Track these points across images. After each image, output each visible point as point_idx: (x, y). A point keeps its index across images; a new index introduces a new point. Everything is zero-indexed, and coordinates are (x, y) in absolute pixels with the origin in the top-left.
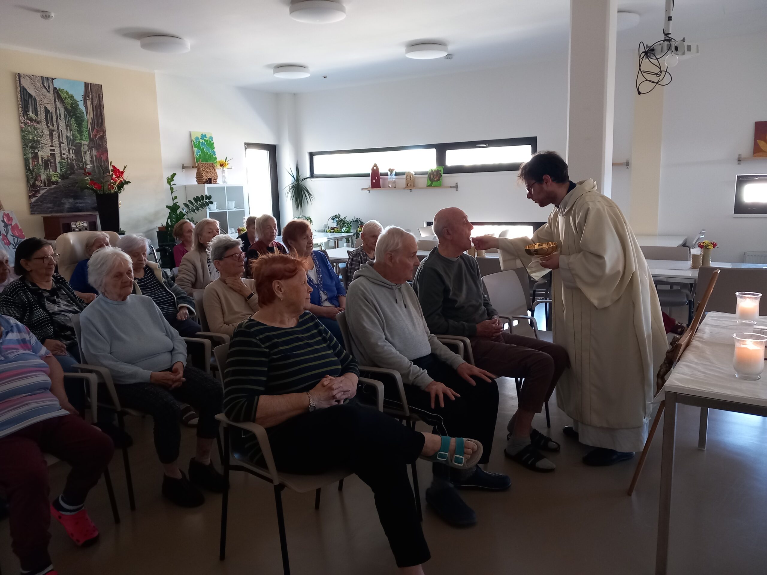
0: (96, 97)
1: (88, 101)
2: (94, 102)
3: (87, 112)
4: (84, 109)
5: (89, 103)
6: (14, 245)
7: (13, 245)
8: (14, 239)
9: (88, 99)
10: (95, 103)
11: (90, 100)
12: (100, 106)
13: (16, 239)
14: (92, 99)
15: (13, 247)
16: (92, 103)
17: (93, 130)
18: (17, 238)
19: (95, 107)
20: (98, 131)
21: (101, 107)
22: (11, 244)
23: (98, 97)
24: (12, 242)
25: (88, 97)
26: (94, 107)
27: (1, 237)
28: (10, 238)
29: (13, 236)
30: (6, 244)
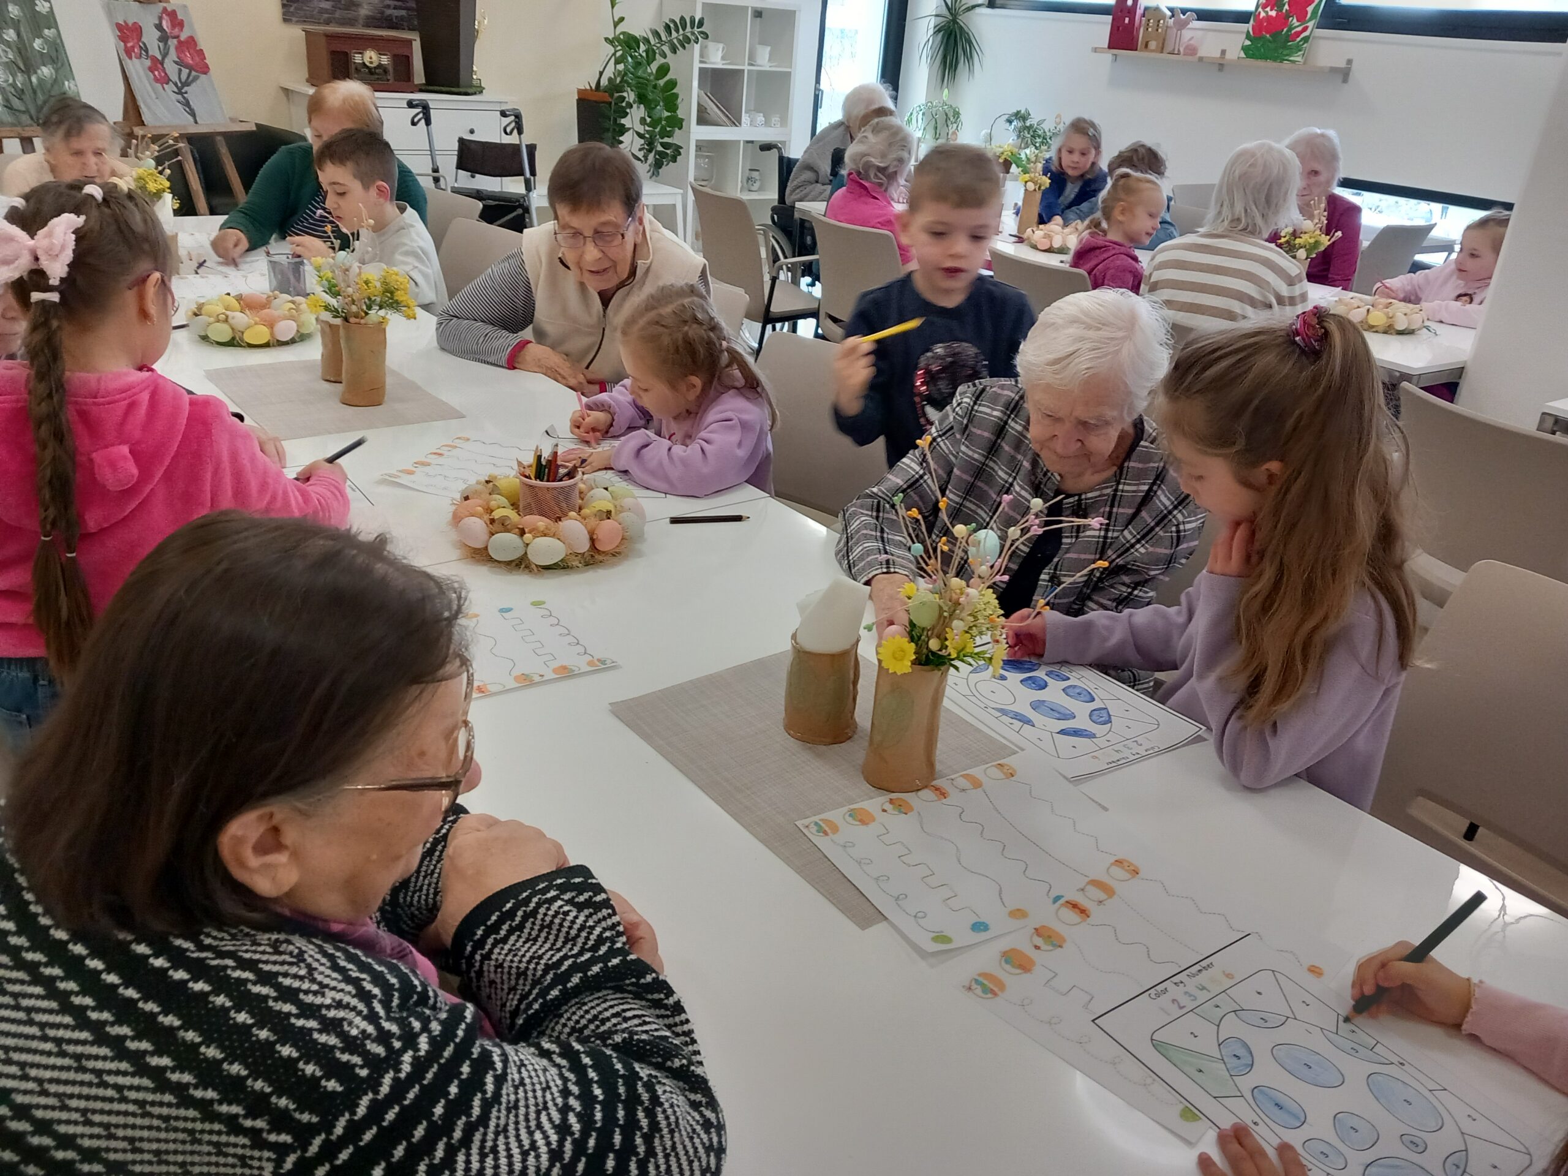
6: (179, 84)
7: (176, 84)
8: (180, 70)
13: (185, 72)
15: (176, 90)
18: (188, 71)
22: (171, 82)
24: (174, 77)
27: (148, 63)
28: (171, 68)
29: (180, 63)
30: (157, 80)
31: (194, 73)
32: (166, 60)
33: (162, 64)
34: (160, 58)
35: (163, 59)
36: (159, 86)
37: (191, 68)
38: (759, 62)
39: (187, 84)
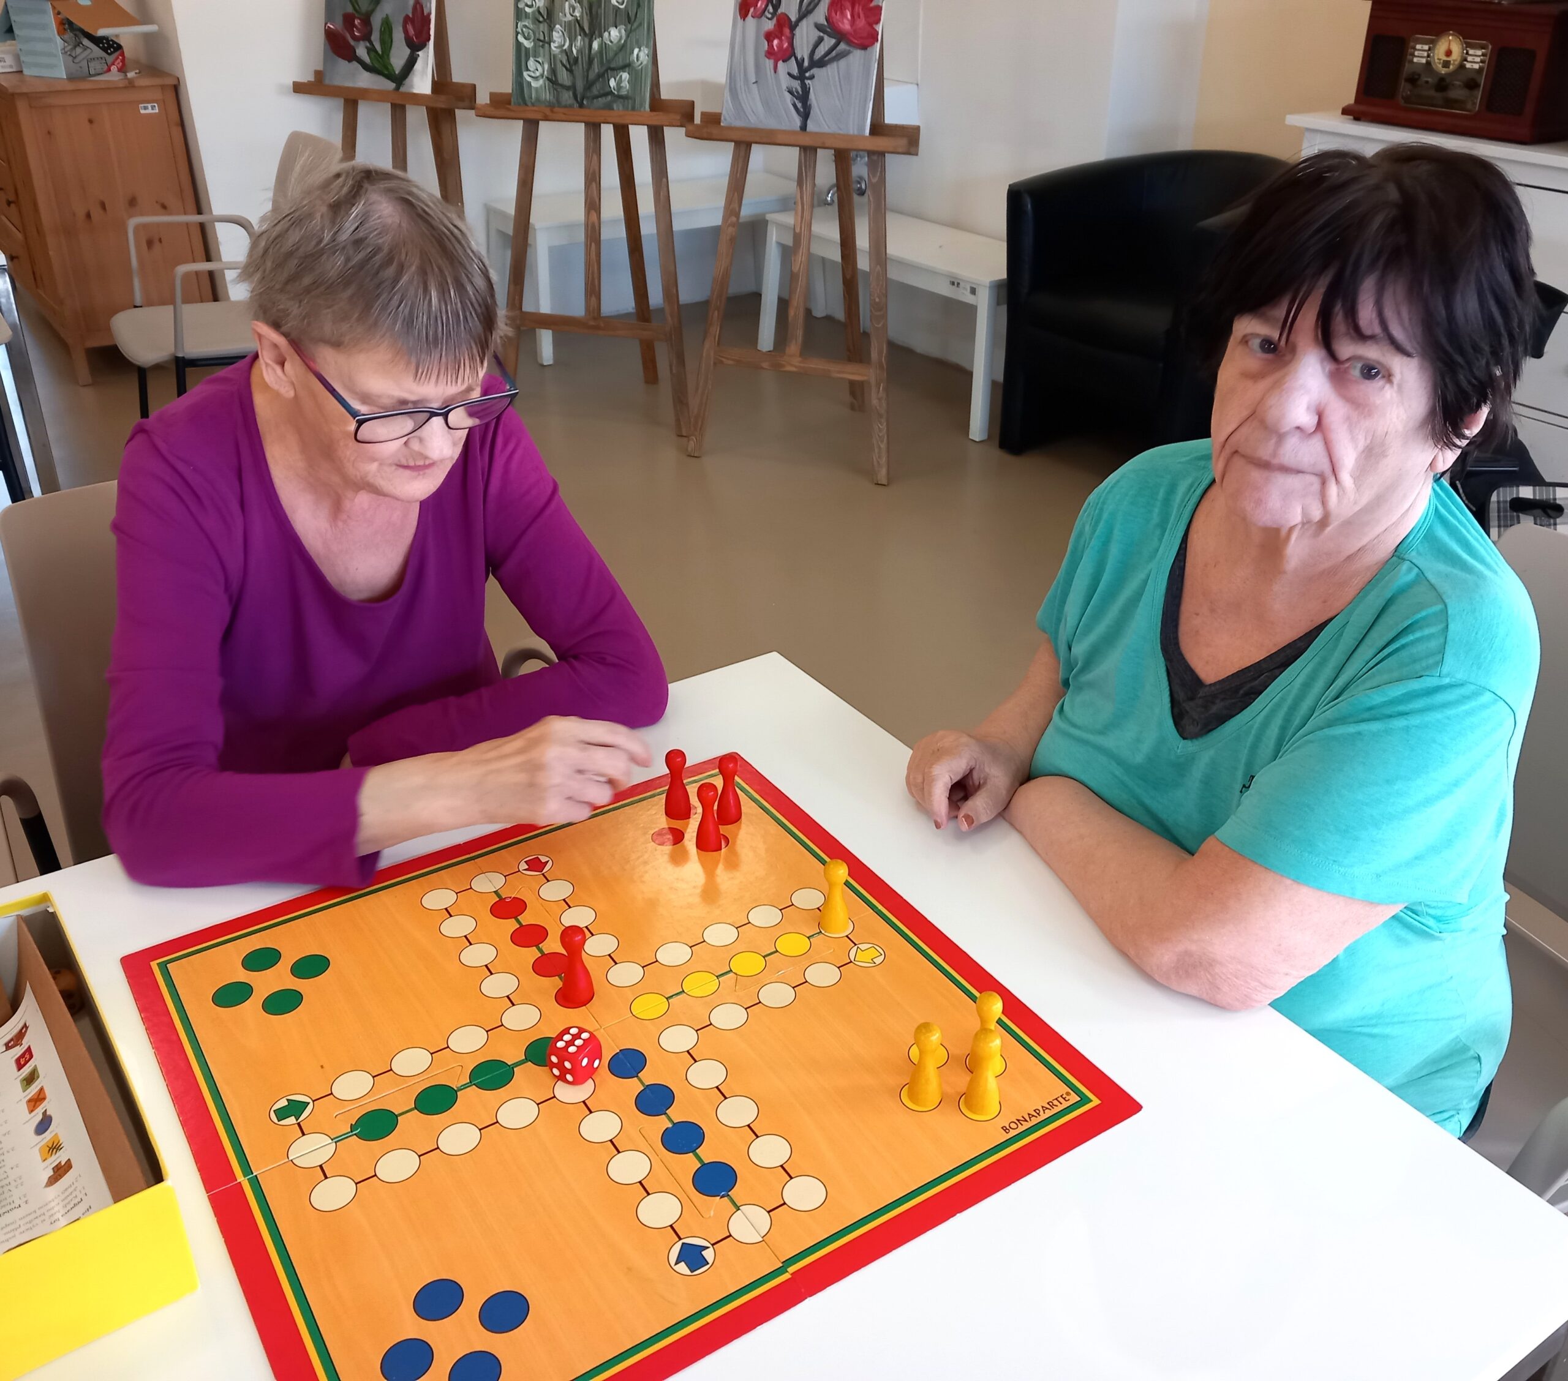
6: (806, 64)
7: (800, 64)
8: (820, 40)
13: (829, 42)
15: (795, 72)
18: (833, 41)
22: (793, 58)
24: (803, 49)
27: (769, 25)
28: (805, 37)
29: (830, 28)
30: (770, 53)
31: (843, 46)
32: (804, 23)
33: (793, 27)
34: (793, 19)
35: (801, 18)
36: (769, 63)
37: (840, 36)
39: (821, 63)
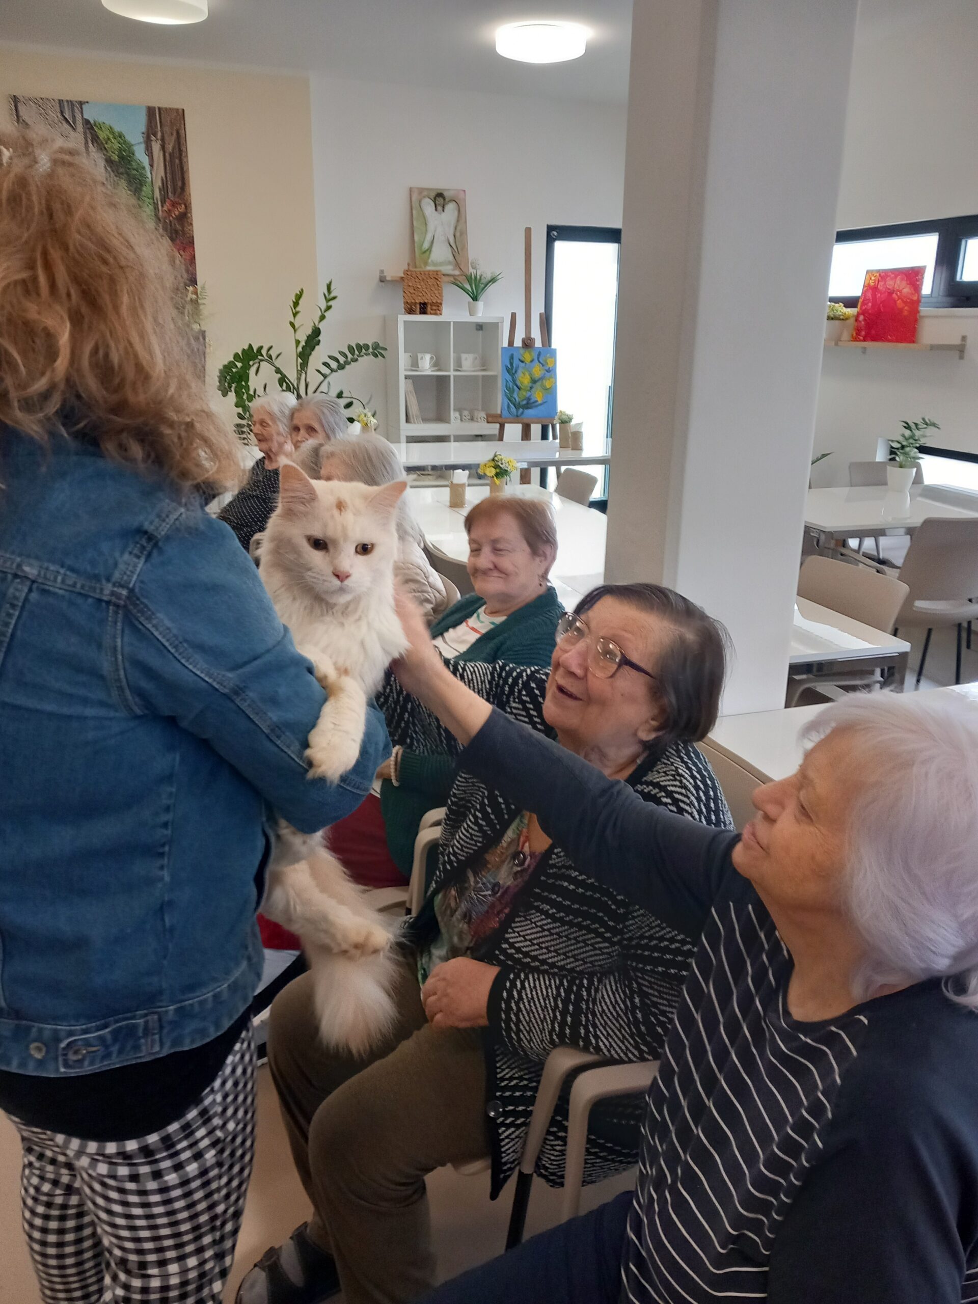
0: (172, 134)
1: (153, 143)
2: (166, 146)
3: (152, 166)
4: (145, 161)
5: (156, 147)
9: (153, 138)
10: (169, 148)
11: (159, 142)
12: (180, 151)
14: (163, 139)
16: (163, 147)
17: (163, 202)
19: (170, 154)
20: (174, 204)
21: (181, 155)
23: (175, 134)
25: (155, 135)
26: (167, 155)
38: (464, 368)
